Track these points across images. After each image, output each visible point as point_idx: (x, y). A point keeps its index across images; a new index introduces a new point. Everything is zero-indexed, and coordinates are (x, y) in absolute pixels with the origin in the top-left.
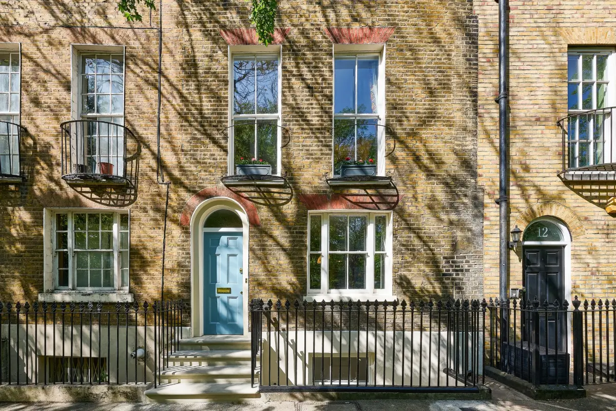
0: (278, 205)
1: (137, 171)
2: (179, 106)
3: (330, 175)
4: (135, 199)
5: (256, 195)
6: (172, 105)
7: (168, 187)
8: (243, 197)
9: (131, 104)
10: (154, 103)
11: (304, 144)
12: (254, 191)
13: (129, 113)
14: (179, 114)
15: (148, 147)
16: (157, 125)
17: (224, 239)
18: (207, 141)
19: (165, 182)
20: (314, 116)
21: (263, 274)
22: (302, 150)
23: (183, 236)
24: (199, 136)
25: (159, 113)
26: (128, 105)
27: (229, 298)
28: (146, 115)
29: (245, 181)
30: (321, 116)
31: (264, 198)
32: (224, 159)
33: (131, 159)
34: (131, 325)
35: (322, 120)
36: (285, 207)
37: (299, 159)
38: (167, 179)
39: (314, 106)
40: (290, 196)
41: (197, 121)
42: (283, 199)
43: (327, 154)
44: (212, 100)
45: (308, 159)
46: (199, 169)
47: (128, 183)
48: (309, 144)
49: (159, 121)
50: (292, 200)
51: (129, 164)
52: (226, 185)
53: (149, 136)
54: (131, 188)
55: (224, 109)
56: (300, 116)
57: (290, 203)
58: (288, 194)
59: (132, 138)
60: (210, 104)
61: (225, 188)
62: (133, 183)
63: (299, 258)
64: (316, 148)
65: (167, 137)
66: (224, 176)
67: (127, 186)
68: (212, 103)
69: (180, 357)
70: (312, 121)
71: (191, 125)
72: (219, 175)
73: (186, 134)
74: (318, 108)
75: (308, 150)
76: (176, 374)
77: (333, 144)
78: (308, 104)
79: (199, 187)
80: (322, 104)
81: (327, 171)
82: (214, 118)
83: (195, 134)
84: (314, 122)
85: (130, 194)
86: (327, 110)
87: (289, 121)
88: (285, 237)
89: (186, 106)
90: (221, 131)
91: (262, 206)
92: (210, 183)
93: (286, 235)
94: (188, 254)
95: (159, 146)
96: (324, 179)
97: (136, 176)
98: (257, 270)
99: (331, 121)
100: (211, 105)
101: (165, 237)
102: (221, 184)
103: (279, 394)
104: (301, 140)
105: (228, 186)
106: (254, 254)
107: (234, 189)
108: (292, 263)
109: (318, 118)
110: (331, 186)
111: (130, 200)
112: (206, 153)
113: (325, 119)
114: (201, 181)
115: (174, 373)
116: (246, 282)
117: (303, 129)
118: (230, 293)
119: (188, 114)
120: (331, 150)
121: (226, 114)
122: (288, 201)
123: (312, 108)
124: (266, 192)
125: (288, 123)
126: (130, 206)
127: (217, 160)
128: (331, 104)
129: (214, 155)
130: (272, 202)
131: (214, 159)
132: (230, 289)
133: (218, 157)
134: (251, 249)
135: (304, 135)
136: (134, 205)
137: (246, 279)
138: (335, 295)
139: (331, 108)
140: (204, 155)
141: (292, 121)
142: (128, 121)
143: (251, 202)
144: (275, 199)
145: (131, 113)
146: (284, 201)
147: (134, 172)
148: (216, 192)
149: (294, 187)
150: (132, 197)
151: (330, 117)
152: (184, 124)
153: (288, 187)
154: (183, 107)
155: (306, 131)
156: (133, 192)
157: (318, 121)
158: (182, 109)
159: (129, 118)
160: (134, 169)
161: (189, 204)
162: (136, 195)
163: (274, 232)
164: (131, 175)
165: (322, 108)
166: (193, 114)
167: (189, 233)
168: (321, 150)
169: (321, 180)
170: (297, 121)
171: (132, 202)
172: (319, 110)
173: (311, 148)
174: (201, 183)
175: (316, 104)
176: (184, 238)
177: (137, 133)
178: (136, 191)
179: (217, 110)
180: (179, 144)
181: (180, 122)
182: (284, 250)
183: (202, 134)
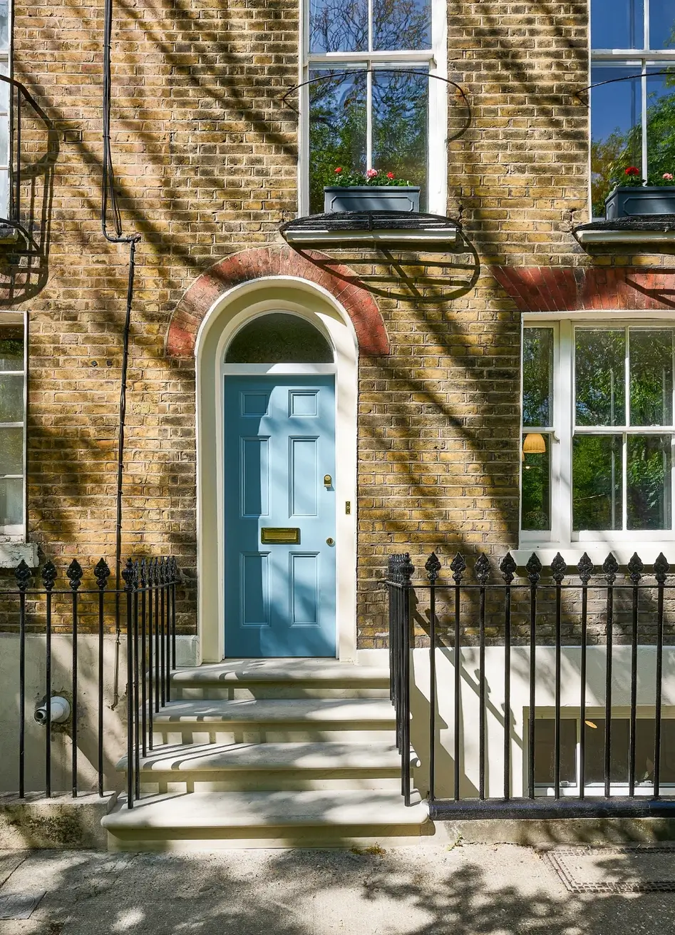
0: (440, 299)
1: (47, 206)
2: (164, 26)
3: (583, 216)
4: (43, 282)
5: (378, 270)
6: (142, 25)
7: (133, 250)
8: (340, 276)
9: (30, 21)
10: (94, 20)
11: (511, 129)
12: (373, 261)
13: (24, 47)
14: (164, 49)
15: (77, 140)
16: (102, 79)
17: (279, 395)
18: (241, 124)
19: (124, 236)
20: (538, 55)
21: (396, 490)
22: (505, 147)
23: (175, 385)
24: (217, 110)
25: (108, 48)
26: (22, 25)
27: (296, 554)
28: (73, 51)
29: (349, 232)
30: (557, 55)
31: (402, 280)
32: (289, 173)
33: (32, 172)
34: (31, 630)
35: (559, 65)
36: (457, 303)
37: (495, 171)
38: (130, 228)
39: (537, 26)
40: (471, 272)
41: (211, 69)
42: (451, 283)
43: (574, 158)
44: (255, 11)
45: (521, 170)
46: (220, 201)
47: (21, 239)
48: (523, 129)
49: (108, 70)
50: (479, 283)
51: (25, 188)
52: (293, 245)
53: (81, 109)
54: (30, 254)
55: (289, 37)
56: (499, 55)
57: (472, 293)
58: (466, 267)
59: (32, 116)
60: (247, 21)
61: (292, 251)
62: (37, 240)
63: (497, 443)
64: (543, 141)
65: (130, 112)
66: (288, 219)
67: (19, 248)
68: (253, 21)
69: (183, 719)
70: (531, 66)
71: (195, 82)
72: (273, 217)
73: (184, 104)
74: (548, 33)
75: (520, 147)
76: (182, 767)
77: (588, 129)
78: (521, 22)
79: (219, 249)
80: (559, 22)
81: (573, 205)
82: (261, 60)
83: (208, 105)
84: (535, 72)
85: (28, 270)
86: (573, 37)
87: (468, 67)
88: (457, 386)
89: (183, 26)
90: (278, 97)
91: (394, 301)
92: (250, 240)
93: (462, 381)
94: (188, 433)
95: (107, 137)
96: (565, 224)
97: (44, 220)
98: (379, 478)
99: (584, 67)
100: (253, 26)
101: (124, 388)
102: (280, 240)
103: (486, 823)
104: (501, 118)
105: (298, 247)
106: (373, 434)
107: (316, 254)
108: (480, 457)
109: (549, 60)
110: (587, 246)
111: (27, 285)
112: (238, 156)
113: (568, 62)
114: (224, 233)
115: (176, 765)
116: (348, 511)
117: (505, 89)
118: (297, 542)
119: (188, 48)
120: (584, 146)
121: (294, 49)
122: (467, 286)
123: (533, 32)
124: (407, 263)
125: (465, 73)
126: (29, 303)
127: (267, 174)
128: (584, 21)
129: (259, 161)
130: (421, 291)
131: (259, 173)
132: (297, 531)
133: (272, 168)
134: (363, 422)
135: (511, 107)
136: (37, 300)
137: (348, 504)
138: (595, 546)
139: (582, 32)
140: (234, 161)
141: (477, 67)
142: (21, 69)
143: (362, 291)
144: (429, 283)
145: (32, 48)
146: (455, 288)
147: (38, 210)
148: (266, 262)
149: (482, 248)
150: (35, 279)
151: (583, 55)
152: (176, 76)
153: (467, 250)
154: (174, 30)
155: (516, 95)
156: (36, 265)
157: (549, 67)
158: (171, 37)
159: (25, 59)
160: (39, 199)
161: (191, 297)
162: (43, 272)
163: (429, 371)
164: (32, 217)
165: (558, 32)
166: (201, 50)
167: (191, 376)
168: (558, 146)
169: (557, 228)
170: (490, 67)
171: (33, 291)
172: (549, 38)
173: (529, 142)
174: (225, 238)
175: (543, 22)
176: (179, 390)
177: (48, 103)
178: (44, 261)
179: (266, 37)
180: (162, 133)
181: (164, 71)
182: (456, 423)
183: (226, 104)
